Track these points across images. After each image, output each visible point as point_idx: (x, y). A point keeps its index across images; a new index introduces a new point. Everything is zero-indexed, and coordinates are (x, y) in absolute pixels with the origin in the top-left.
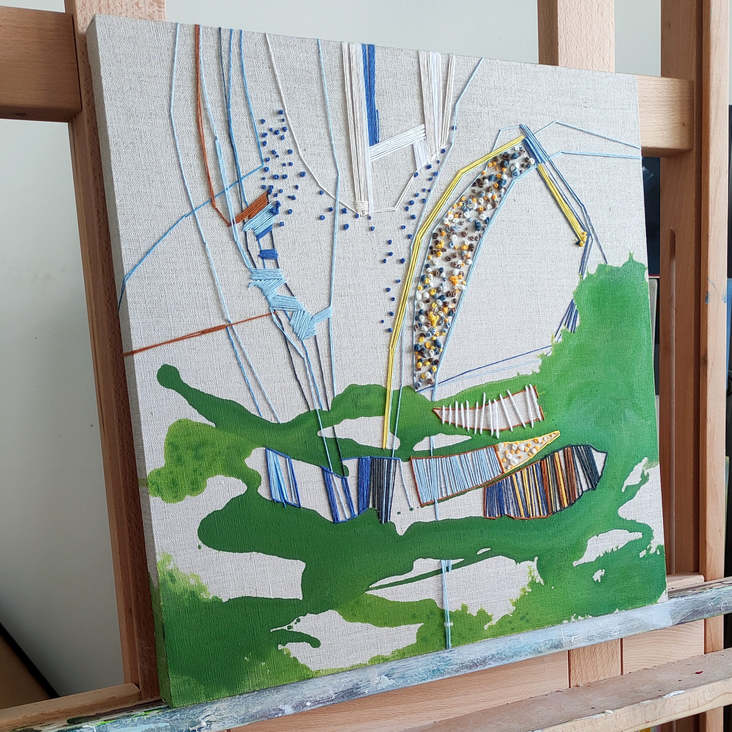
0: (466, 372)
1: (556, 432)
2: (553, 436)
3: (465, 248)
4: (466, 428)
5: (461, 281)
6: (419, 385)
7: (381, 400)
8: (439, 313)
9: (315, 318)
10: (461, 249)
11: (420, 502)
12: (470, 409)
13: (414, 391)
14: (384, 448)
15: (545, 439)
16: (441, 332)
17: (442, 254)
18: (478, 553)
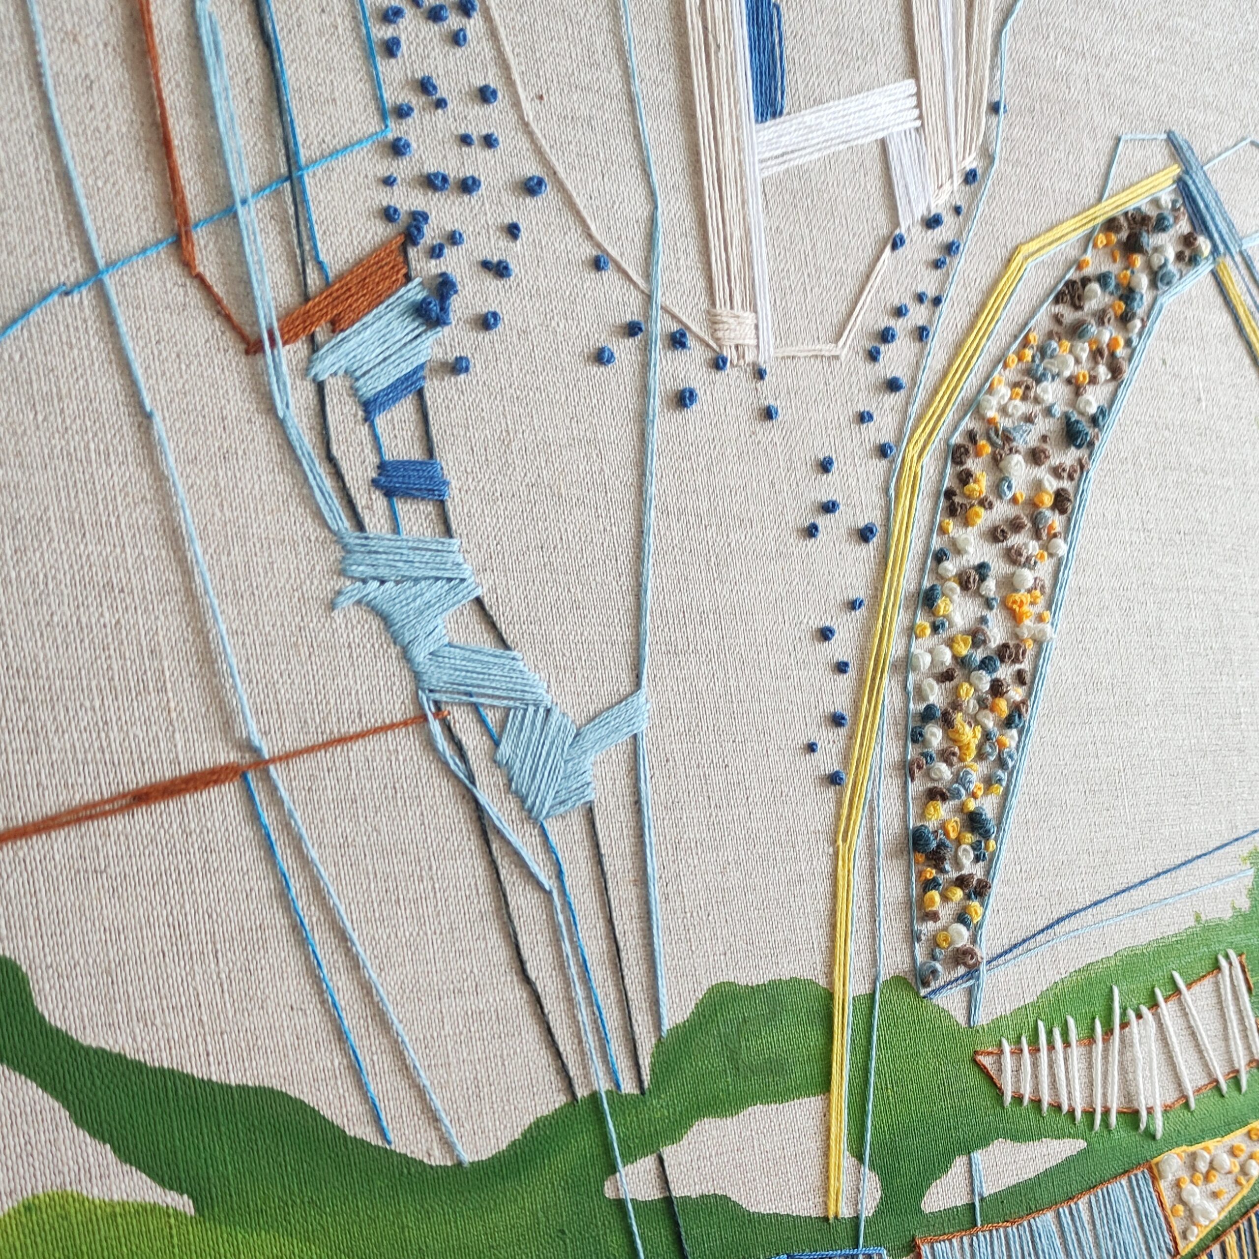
0: (1061, 920)
3: (1046, 501)
4: (1072, 1112)
5: (1038, 610)
6: (934, 972)
7: (815, 1036)
8: (980, 717)
9: (590, 737)
10: (1033, 504)
12: (1079, 1043)
13: (917, 994)
14: (831, 1215)
16: (989, 782)
17: (984, 519)
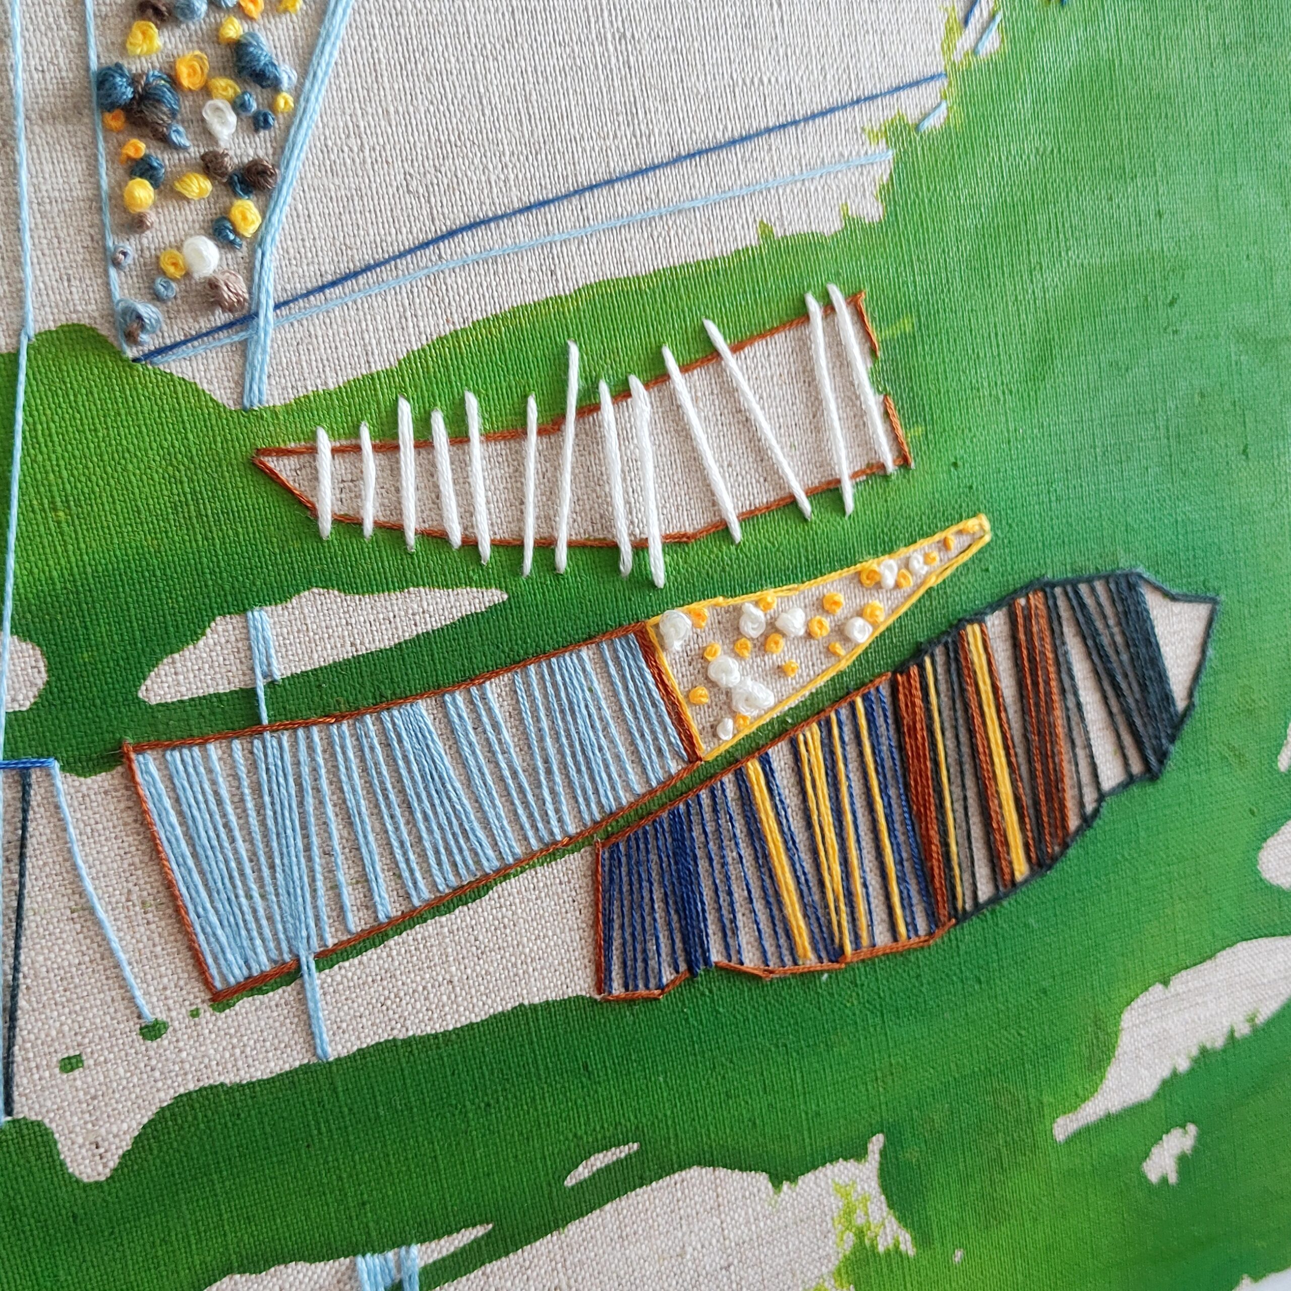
0: (452, 234)
1: (972, 524)
2: (955, 543)
4: (470, 544)
6: (146, 319)
11: (207, 983)
12: (488, 437)
13: (118, 355)
15: (918, 564)
18: (570, 1182)
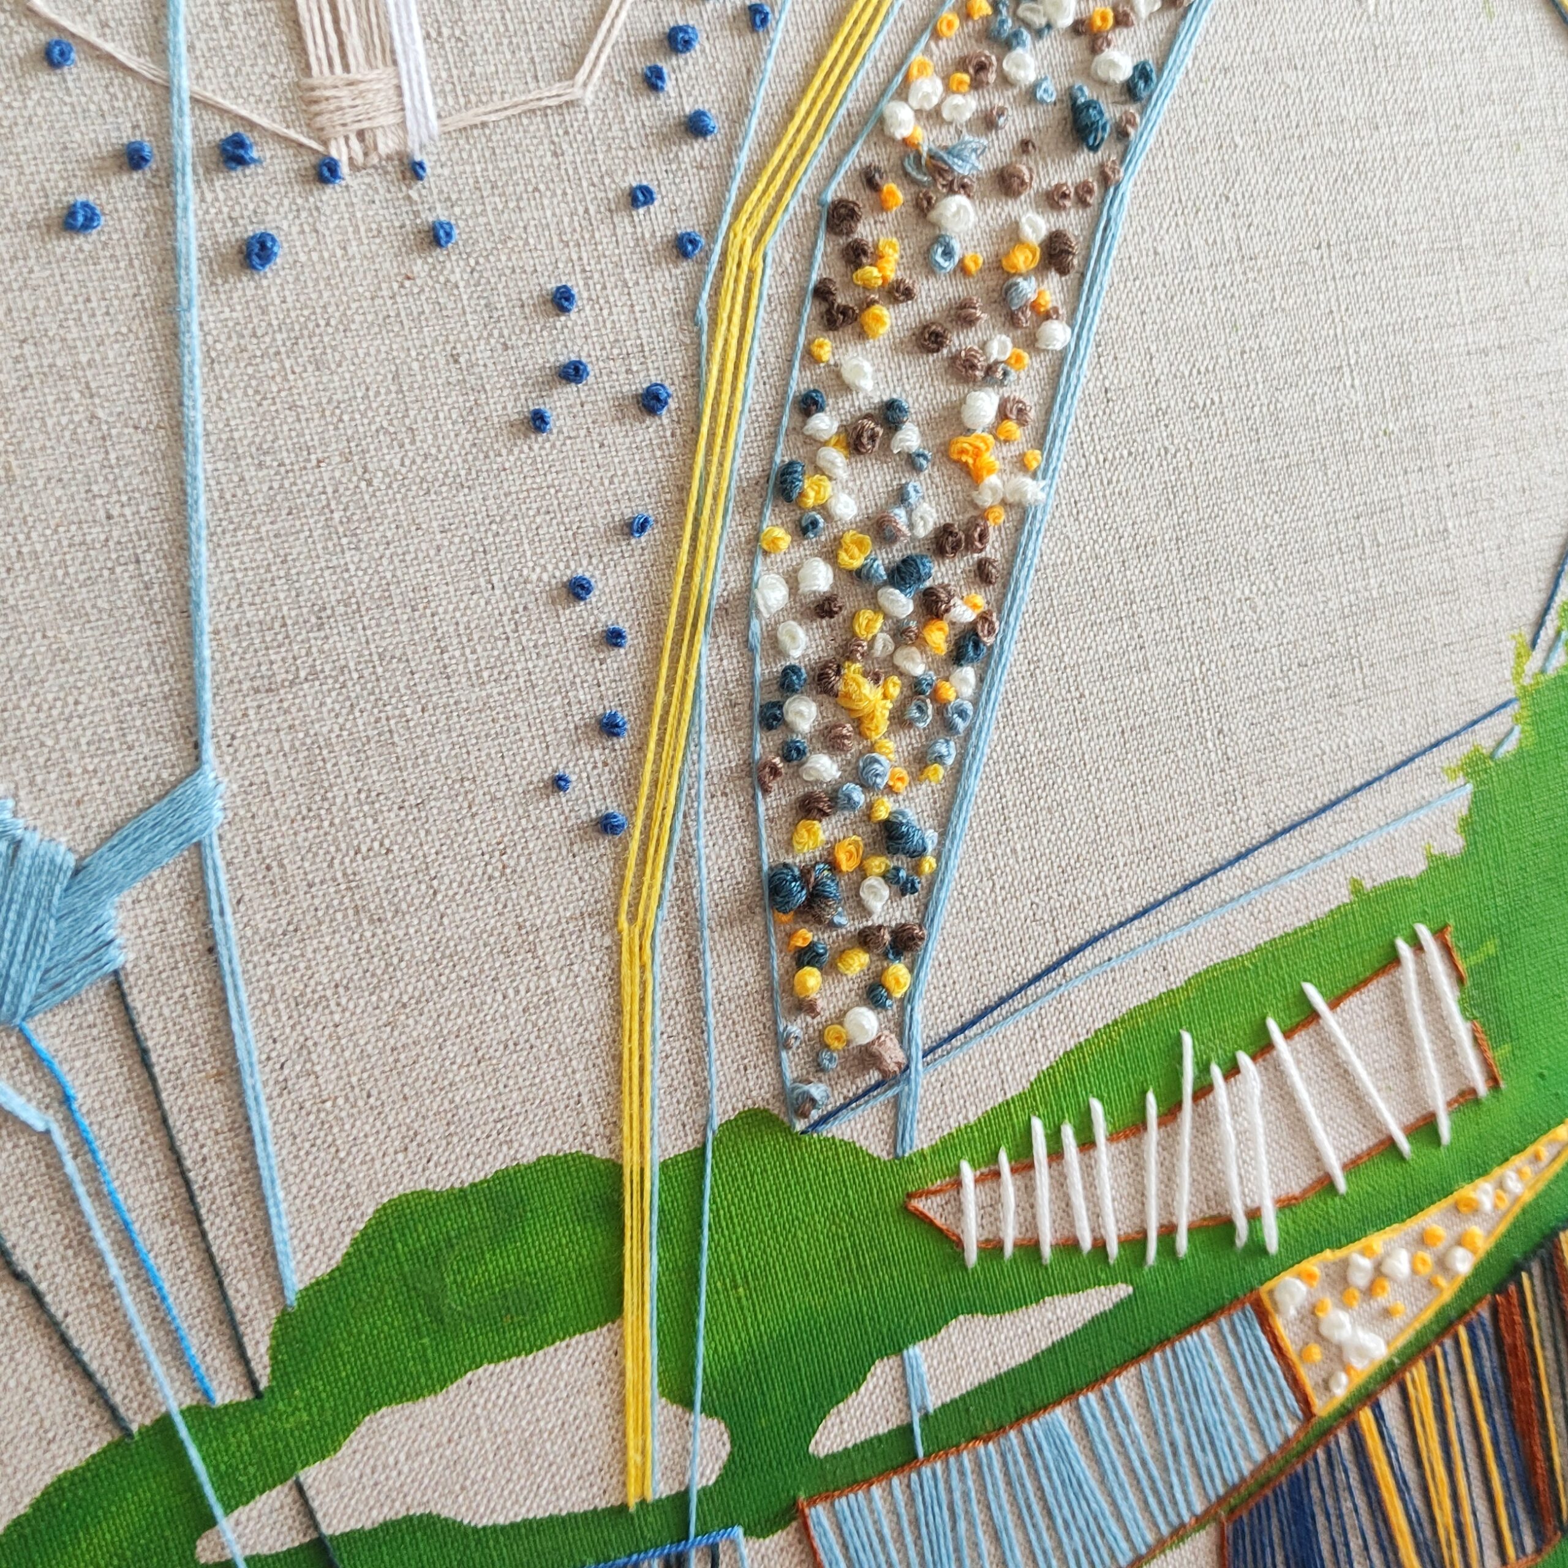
0: (1074, 952)
2: (1545, 1155)
3: (1023, 260)
4: (1100, 1246)
5: (1014, 450)
6: (812, 1094)
7: (592, 1238)
8: (899, 660)
9: (102, 869)
10: (999, 269)
12: (1112, 1138)
13: (788, 1130)
14: (633, 1503)
15: (1511, 1180)
16: (920, 763)
17: (890, 321)
